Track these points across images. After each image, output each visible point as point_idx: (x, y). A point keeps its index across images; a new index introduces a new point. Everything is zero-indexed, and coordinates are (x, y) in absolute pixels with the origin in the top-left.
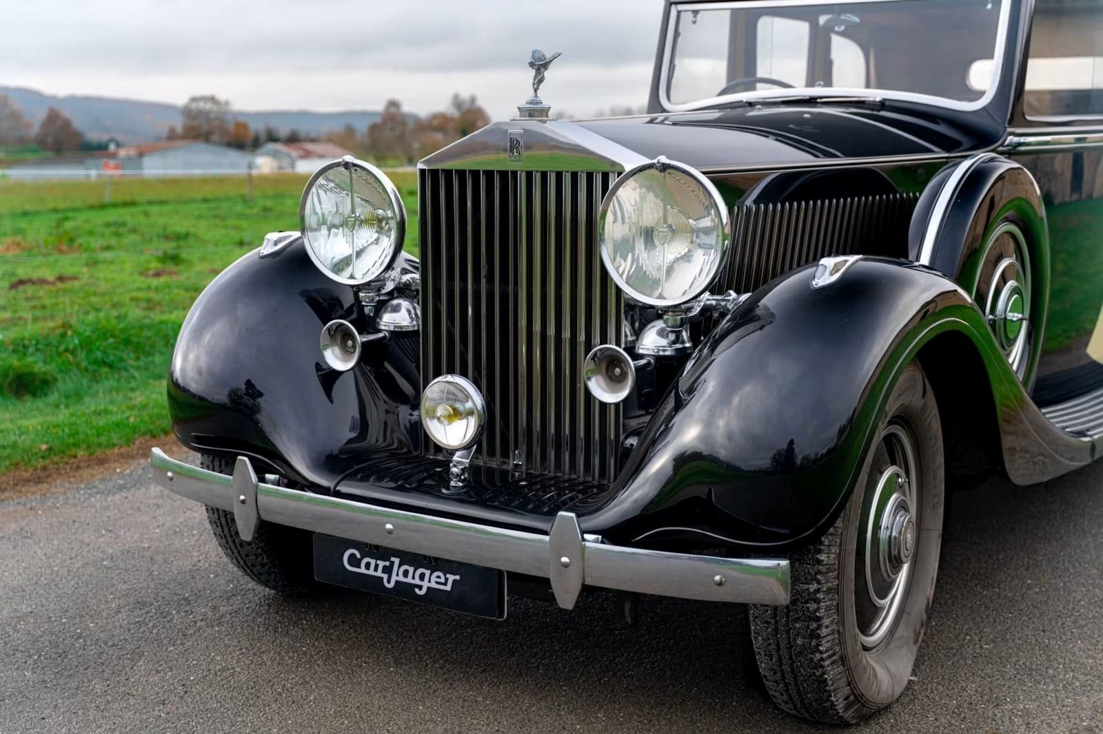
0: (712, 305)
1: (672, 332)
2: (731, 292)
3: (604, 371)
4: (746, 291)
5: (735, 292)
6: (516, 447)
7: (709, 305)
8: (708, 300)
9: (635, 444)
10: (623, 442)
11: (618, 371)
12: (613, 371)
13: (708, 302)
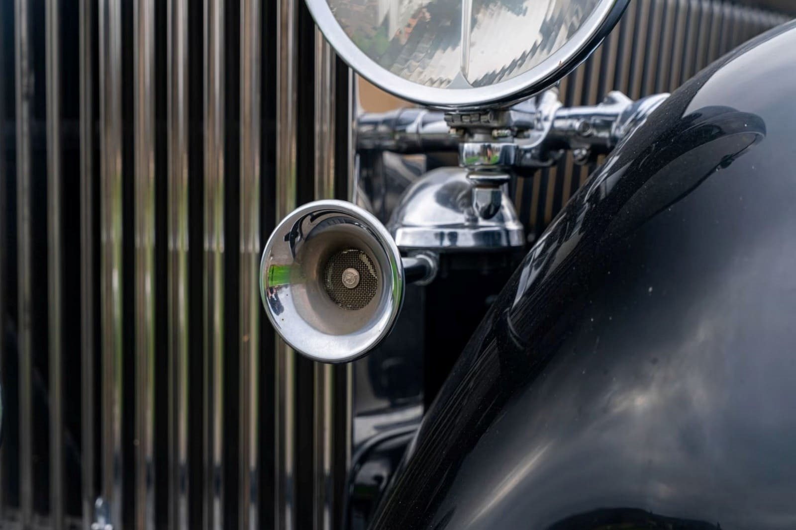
0: (571, 129)
1: (483, 184)
2: (618, 95)
3: (314, 274)
4: (655, 92)
5: (628, 94)
6: (98, 491)
7: (561, 130)
8: (558, 118)
9: (384, 473)
10: (354, 473)
11: (351, 276)
12: (338, 277)
13: (559, 124)
